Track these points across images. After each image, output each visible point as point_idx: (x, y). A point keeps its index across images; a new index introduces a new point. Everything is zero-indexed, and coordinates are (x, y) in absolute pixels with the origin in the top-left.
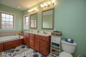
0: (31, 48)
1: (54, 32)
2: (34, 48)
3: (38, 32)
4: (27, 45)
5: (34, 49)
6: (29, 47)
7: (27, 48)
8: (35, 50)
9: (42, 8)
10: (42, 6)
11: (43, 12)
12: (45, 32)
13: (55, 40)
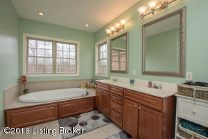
0: (113, 122)
2: (120, 125)
3: (132, 82)
4: (105, 115)
5: (121, 128)
6: (108, 120)
7: (104, 120)
8: (124, 131)
9: (143, 16)
10: (142, 10)
11: (146, 25)
12: (153, 82)
13: (194, 113)
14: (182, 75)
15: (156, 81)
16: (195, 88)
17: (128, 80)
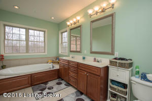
1: (116, 59)
2: (76, 87)
3: (84, 58)
5: (76, 89)
8: (79, 91)
9: (91, 15)
10: (90, 12)
11: (93, 22)
12: (97, 58)
13: (118, 76)
14: (112, 54)
15: (99, 57)
16: (118, 61)
17: (81, 57)
